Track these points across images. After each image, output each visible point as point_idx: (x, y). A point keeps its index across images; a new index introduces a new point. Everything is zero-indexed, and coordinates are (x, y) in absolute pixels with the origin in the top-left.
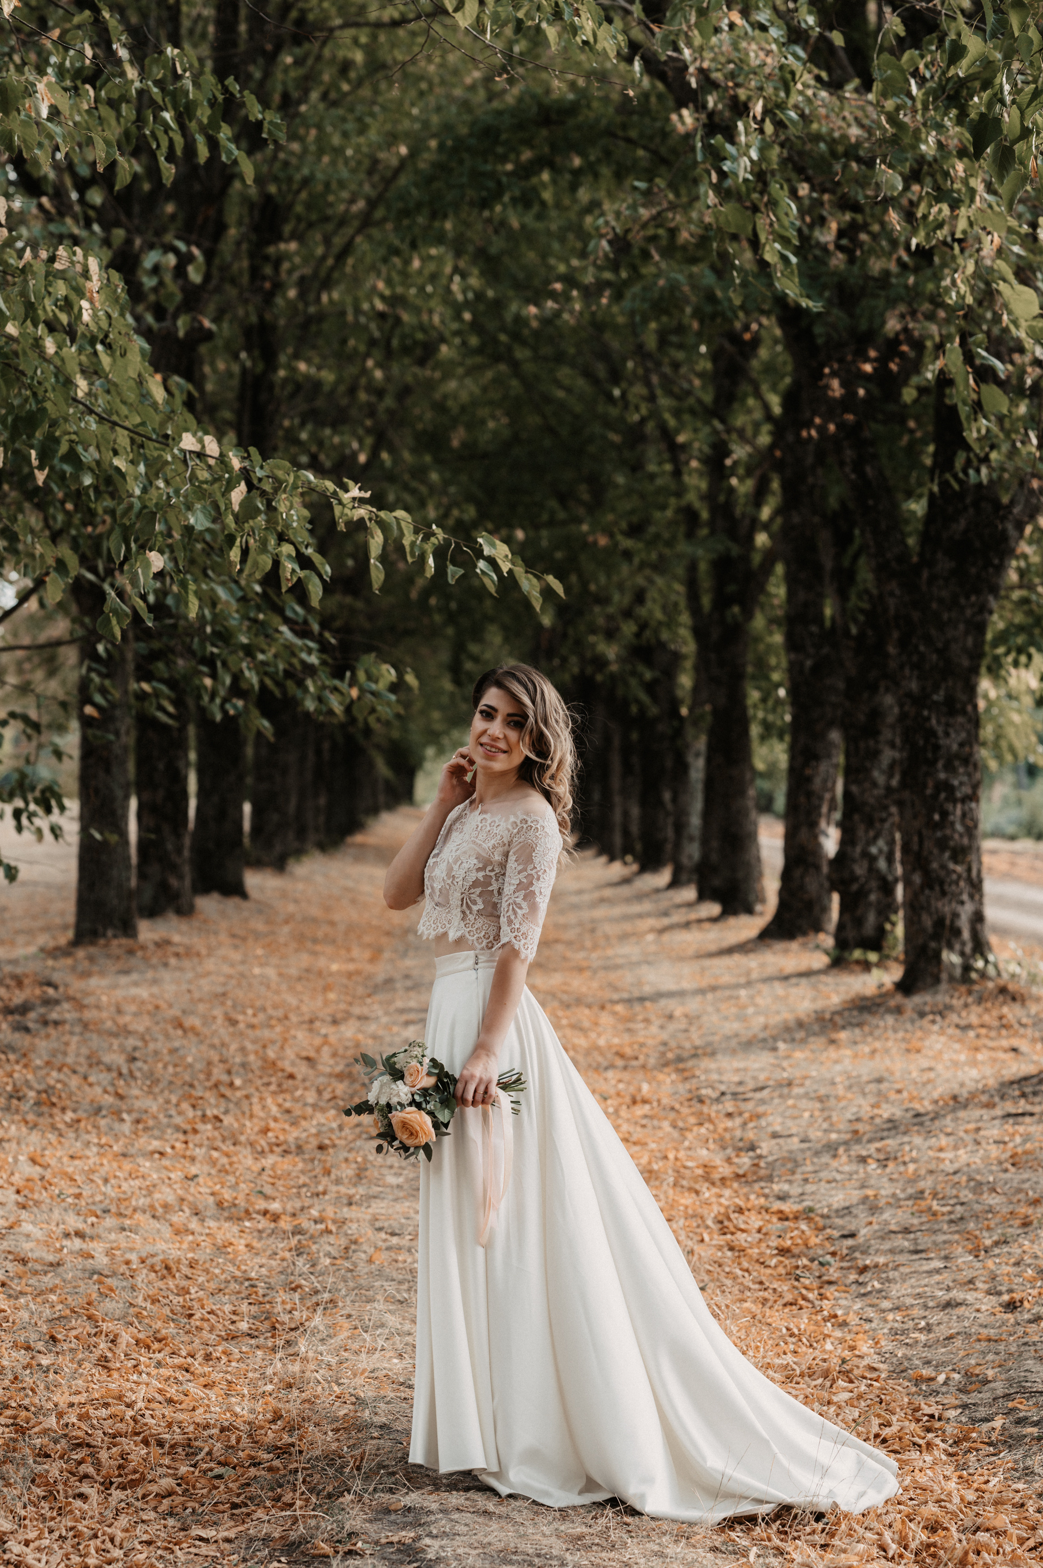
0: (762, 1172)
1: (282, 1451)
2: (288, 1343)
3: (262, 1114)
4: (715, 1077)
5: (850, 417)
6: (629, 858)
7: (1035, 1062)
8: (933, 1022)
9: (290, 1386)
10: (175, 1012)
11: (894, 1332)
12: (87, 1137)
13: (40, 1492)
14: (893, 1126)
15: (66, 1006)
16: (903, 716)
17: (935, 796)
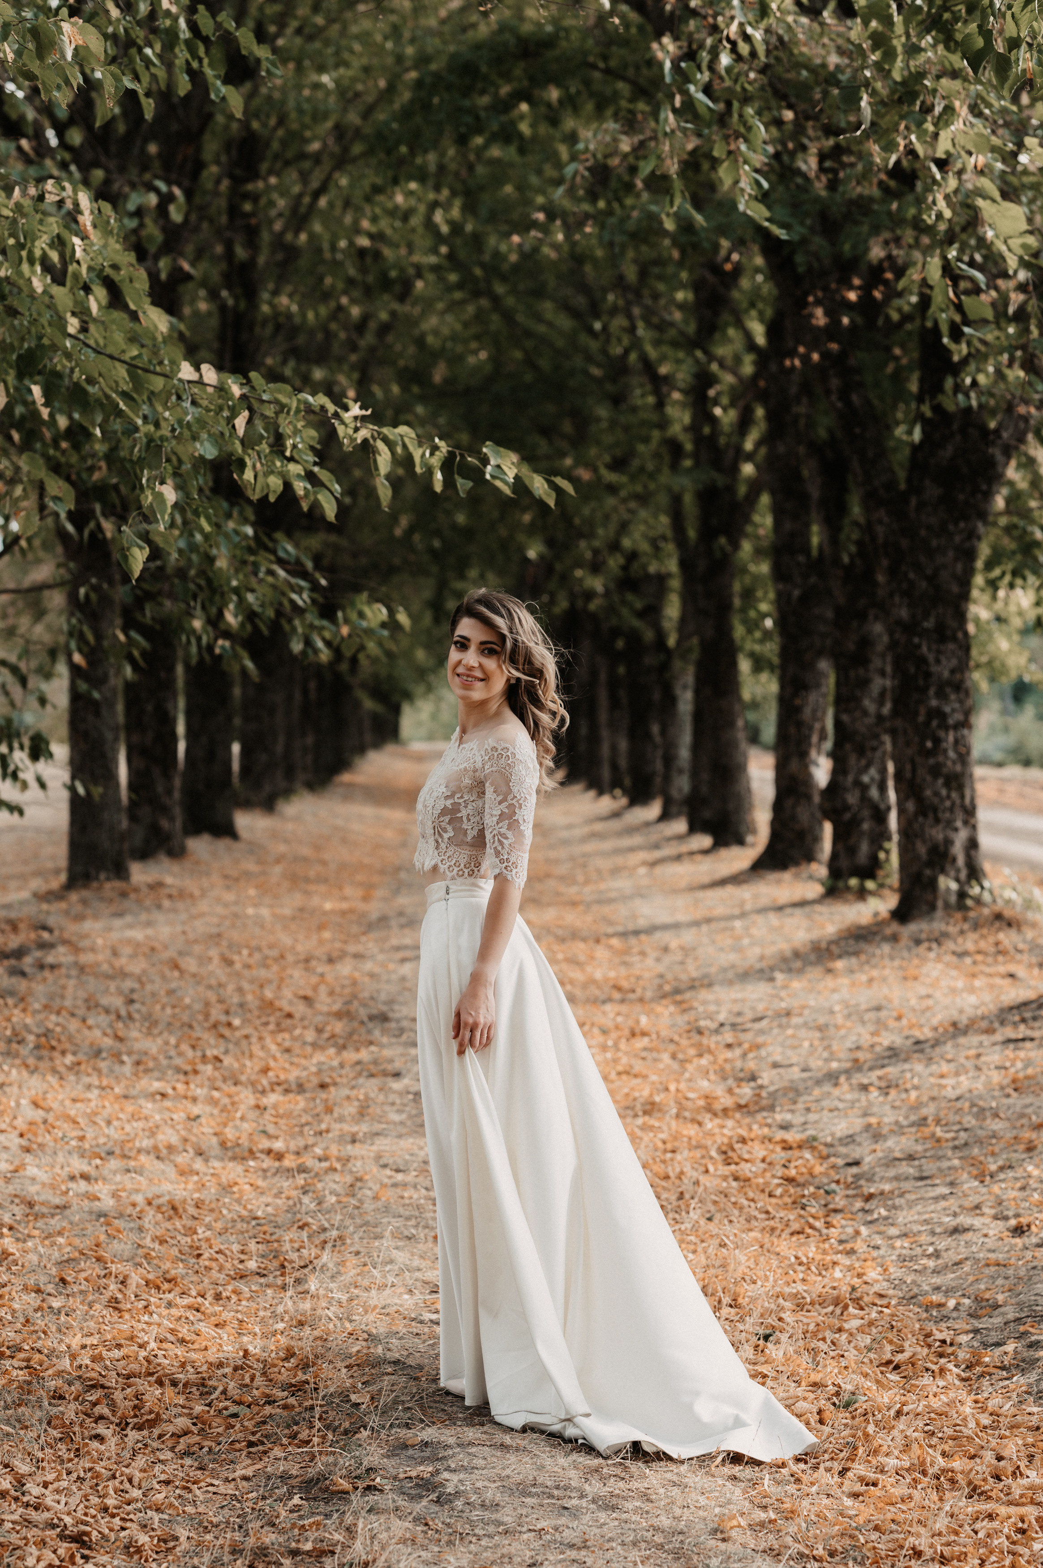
0: (764, 1102)
1: (296, 1389)
2: (298, 1281)
3: (261, 1054)
4: (712, 1008)
5: (834, 346)
6: (618, 792)
7: (1035, 988)
8: (930, 949)
9: (301, 1324)
10: (171, 953)
11: (902, 1259)
12: (87, 1080)
13: (56, 1434)
14: (893, 1054)
15: (61, 949)
16: (893, 645)
17: (928, 723)
